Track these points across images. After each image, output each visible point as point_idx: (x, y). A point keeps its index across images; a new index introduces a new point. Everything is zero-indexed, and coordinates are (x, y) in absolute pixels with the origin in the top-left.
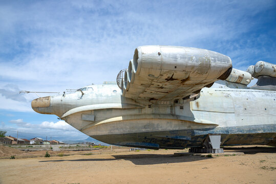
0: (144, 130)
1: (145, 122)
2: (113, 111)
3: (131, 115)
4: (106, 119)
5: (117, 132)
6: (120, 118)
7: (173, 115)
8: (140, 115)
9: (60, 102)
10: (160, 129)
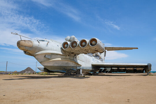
0: (65, 65)
1: (67, 62)
2: (58, 55)
3: (64, 58)
4: (55, 58)
5: (56, 65)
6: (60, 59)
7: (73, 60)
8: (66, 59)
9: (38, 46)
10: (70, 65)
